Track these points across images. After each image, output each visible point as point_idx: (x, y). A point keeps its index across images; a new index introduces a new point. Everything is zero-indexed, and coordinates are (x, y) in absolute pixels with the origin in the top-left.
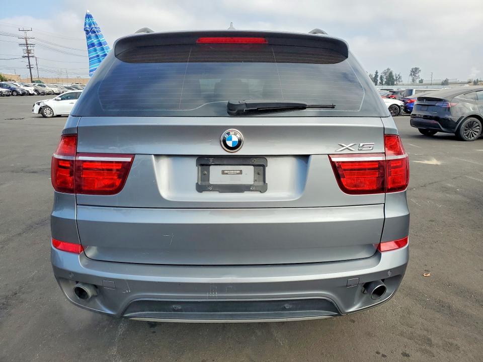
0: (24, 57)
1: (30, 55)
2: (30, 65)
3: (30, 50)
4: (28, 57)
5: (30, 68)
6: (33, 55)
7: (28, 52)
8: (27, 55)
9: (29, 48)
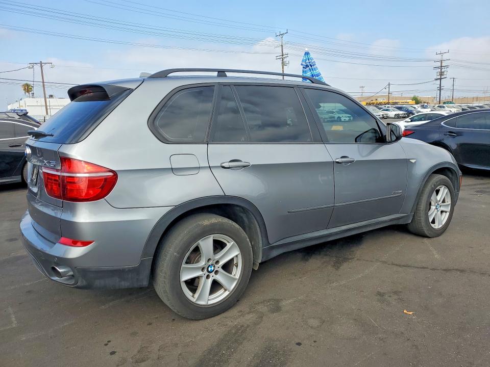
0: (436, 80)
1: (442, 77)
2: (440, 87)
3: (443, 72)
4: (441, 79)
5: (440, 90)
6: (445, 76)
7: (441, 74)
8: (439, 77)
9: (443, 70)
